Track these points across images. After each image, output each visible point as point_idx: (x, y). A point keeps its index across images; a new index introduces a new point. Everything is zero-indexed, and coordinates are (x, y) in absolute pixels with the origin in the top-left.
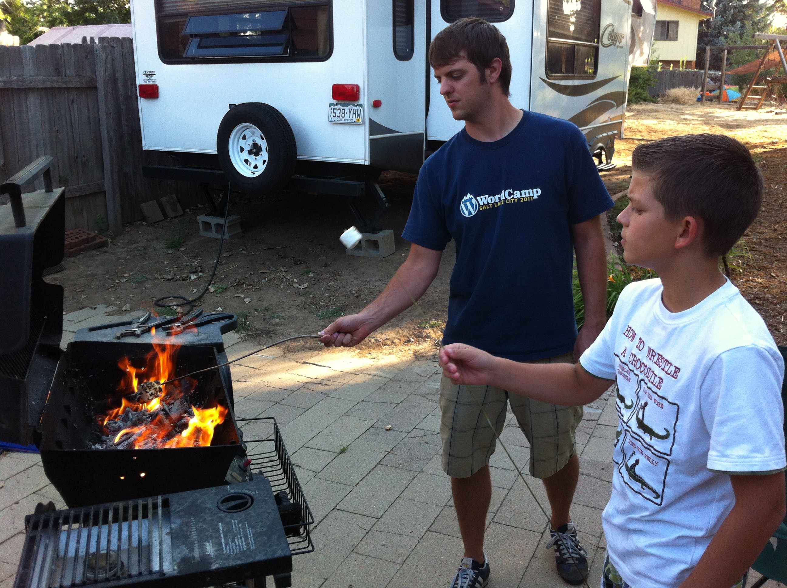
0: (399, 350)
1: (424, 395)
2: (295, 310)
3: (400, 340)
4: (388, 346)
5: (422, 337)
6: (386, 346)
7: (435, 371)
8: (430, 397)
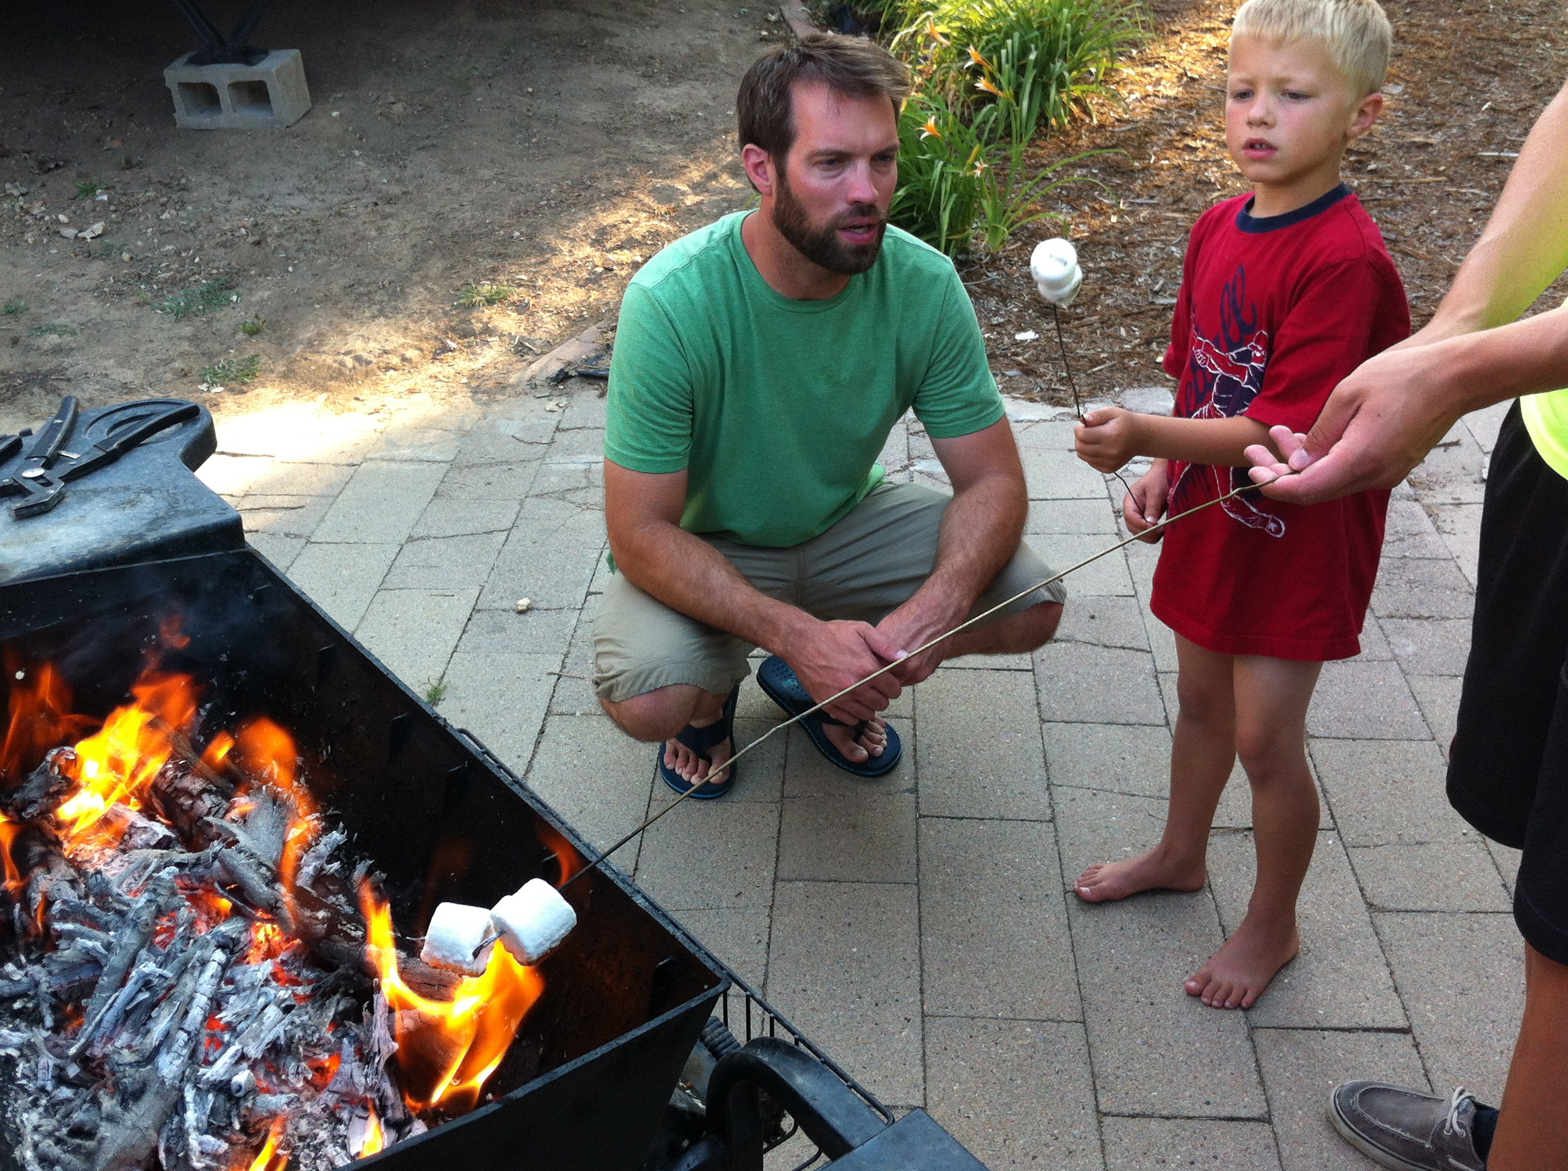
0: (431, 377)
1: (561, 495)
2: (94, 303)
3: (421, 350)
4: (395, 370)
5: (473, 334)
6: (391, 372)
7: (554, 423)
8: (579, 497)
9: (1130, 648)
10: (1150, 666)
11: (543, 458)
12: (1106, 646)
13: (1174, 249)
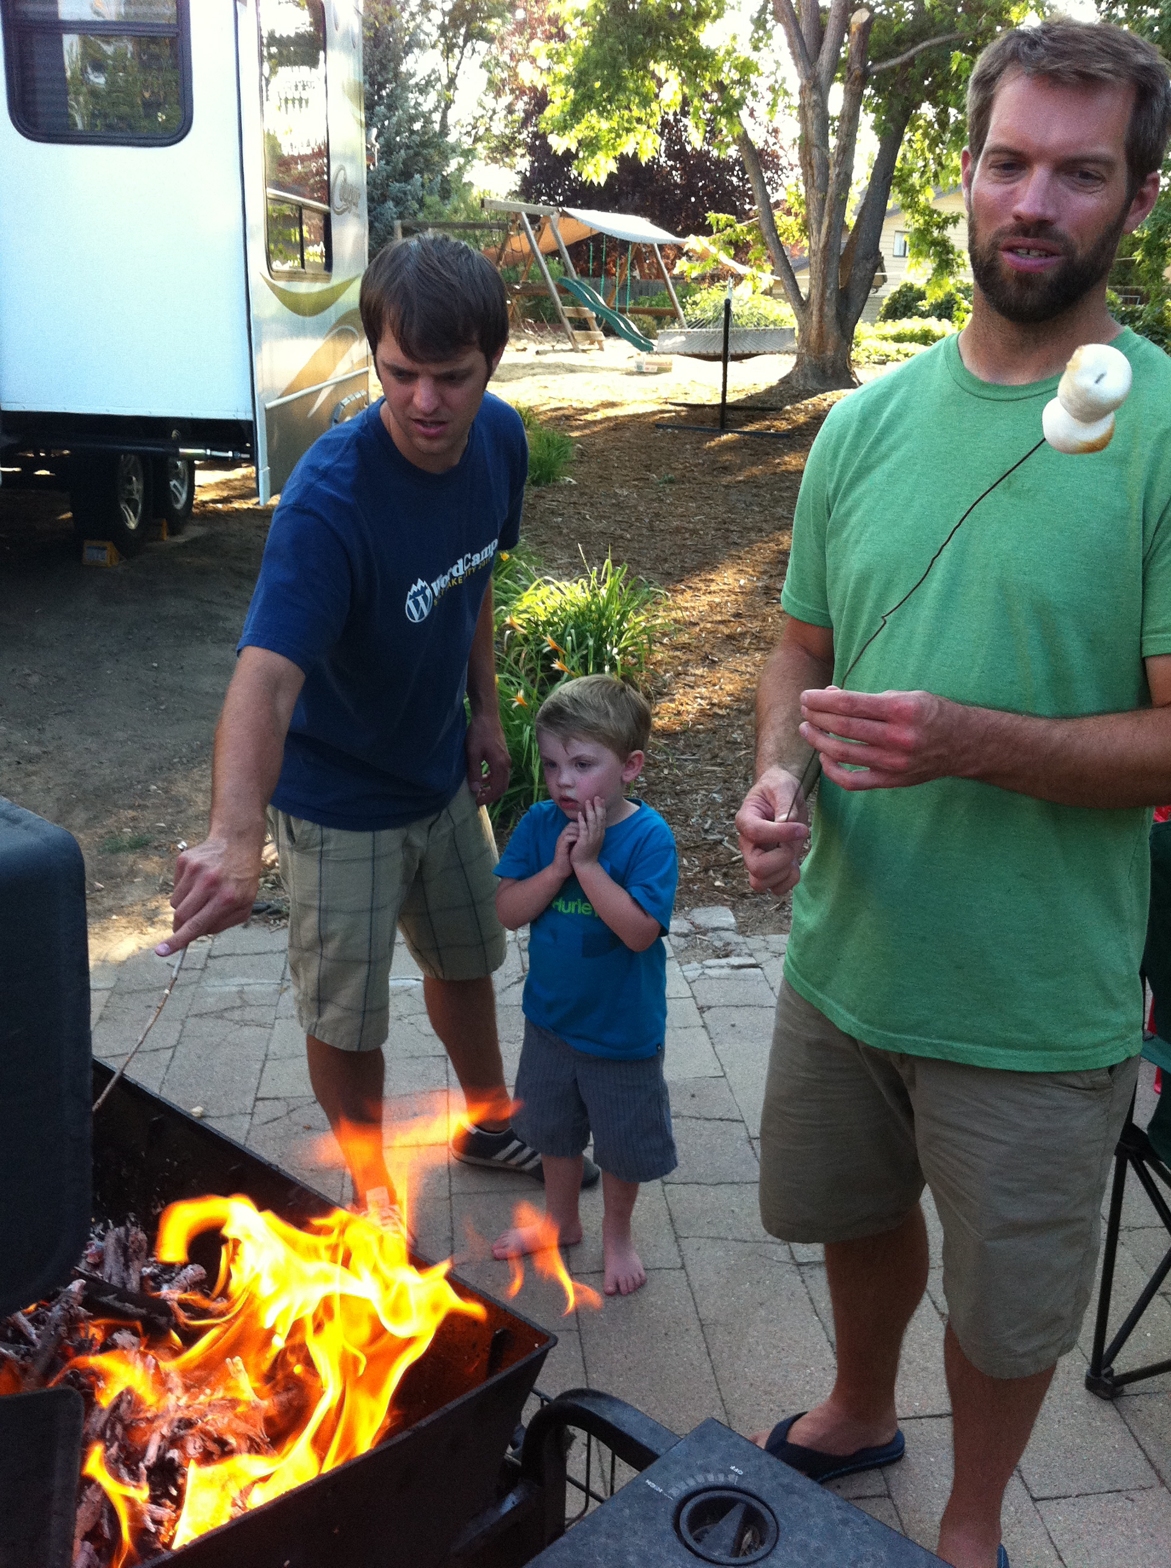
1: (219, 1015)
5: (119, 876)
8: (236, 1015)
9: (727, 1120)
10: (744, 1134)
11: (198, 982)
12: (706, 1119)
13: (715, 795)
